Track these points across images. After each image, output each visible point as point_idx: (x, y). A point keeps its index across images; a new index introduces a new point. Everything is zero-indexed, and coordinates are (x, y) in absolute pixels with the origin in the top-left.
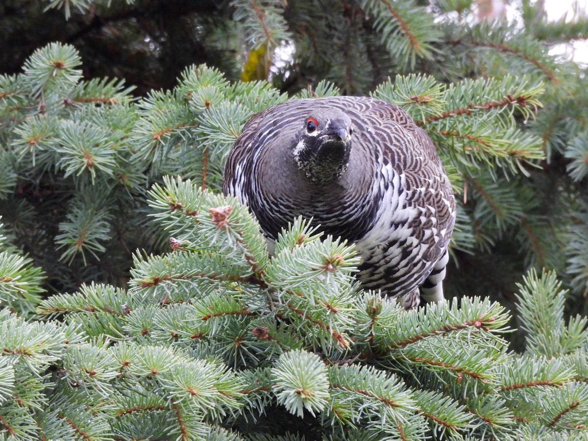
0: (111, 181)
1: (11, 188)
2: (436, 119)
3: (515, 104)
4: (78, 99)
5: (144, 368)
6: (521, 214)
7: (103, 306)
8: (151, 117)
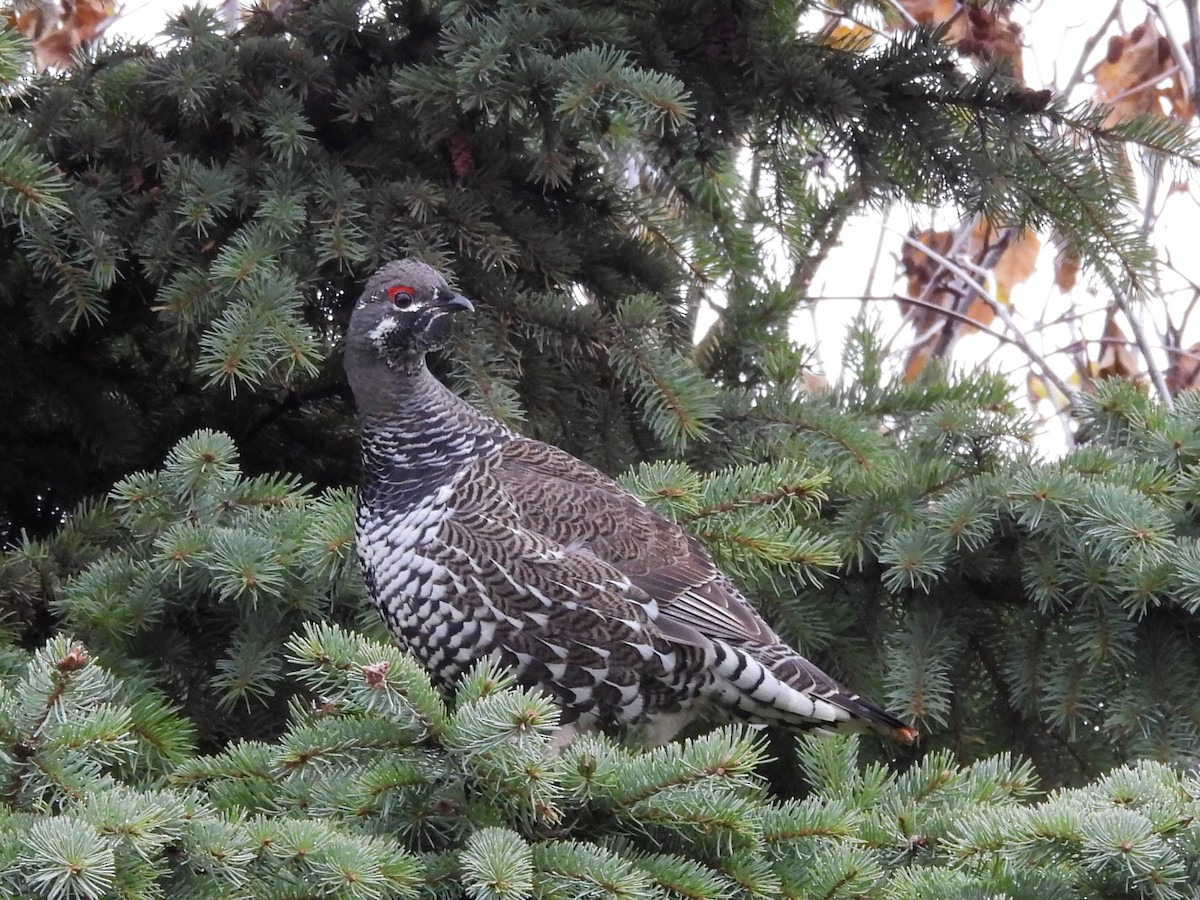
1: (158, 616)
2: (695, 518)
3: (792, 495)
4: (242, 501)
5: (290, 848)
7: (254, 770)
8: (326, 522)
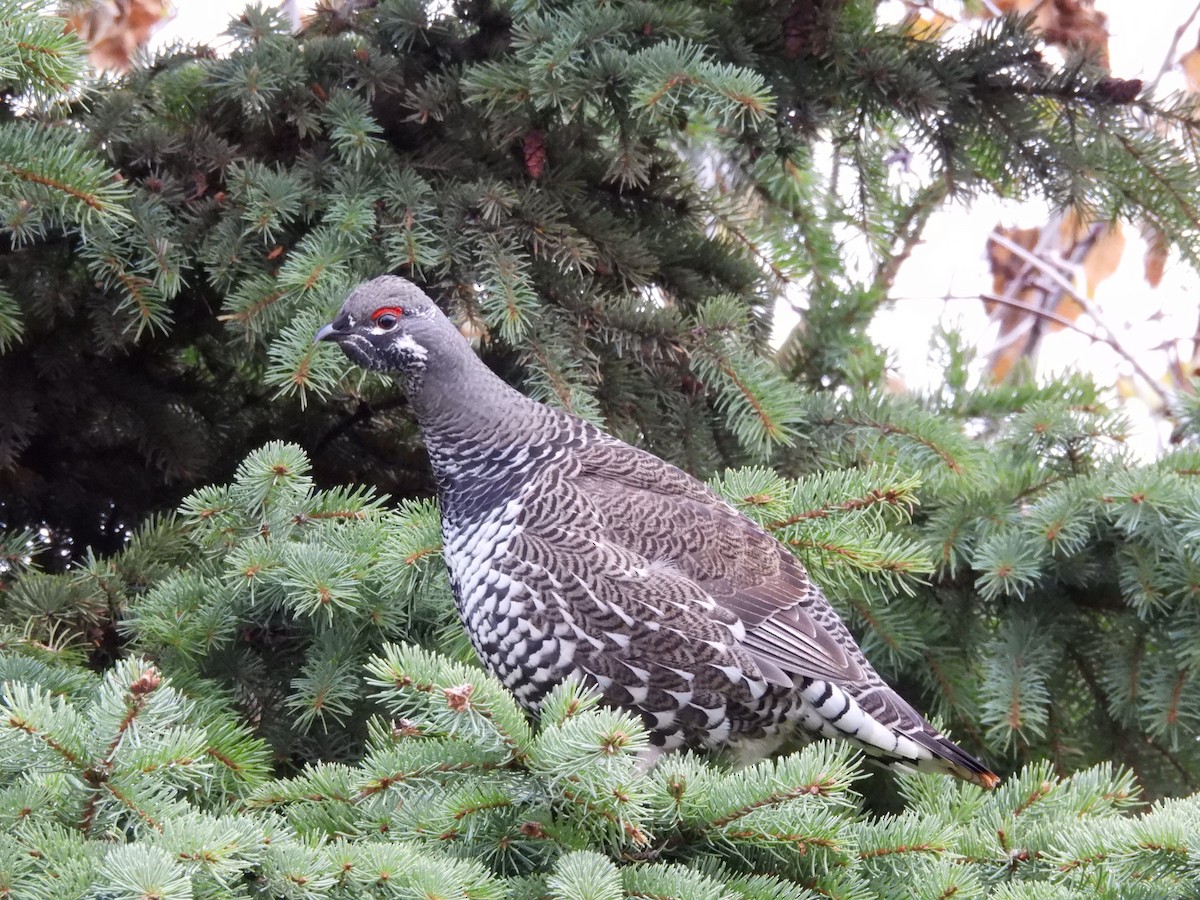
0: (358, 622)
1: (230, 635)
2: (783, 525)
3: (883, 501)
4: (315, 515)
5: (373, 873)
6: (922, 646)
7: (333, 793)
8: (403, 535)
